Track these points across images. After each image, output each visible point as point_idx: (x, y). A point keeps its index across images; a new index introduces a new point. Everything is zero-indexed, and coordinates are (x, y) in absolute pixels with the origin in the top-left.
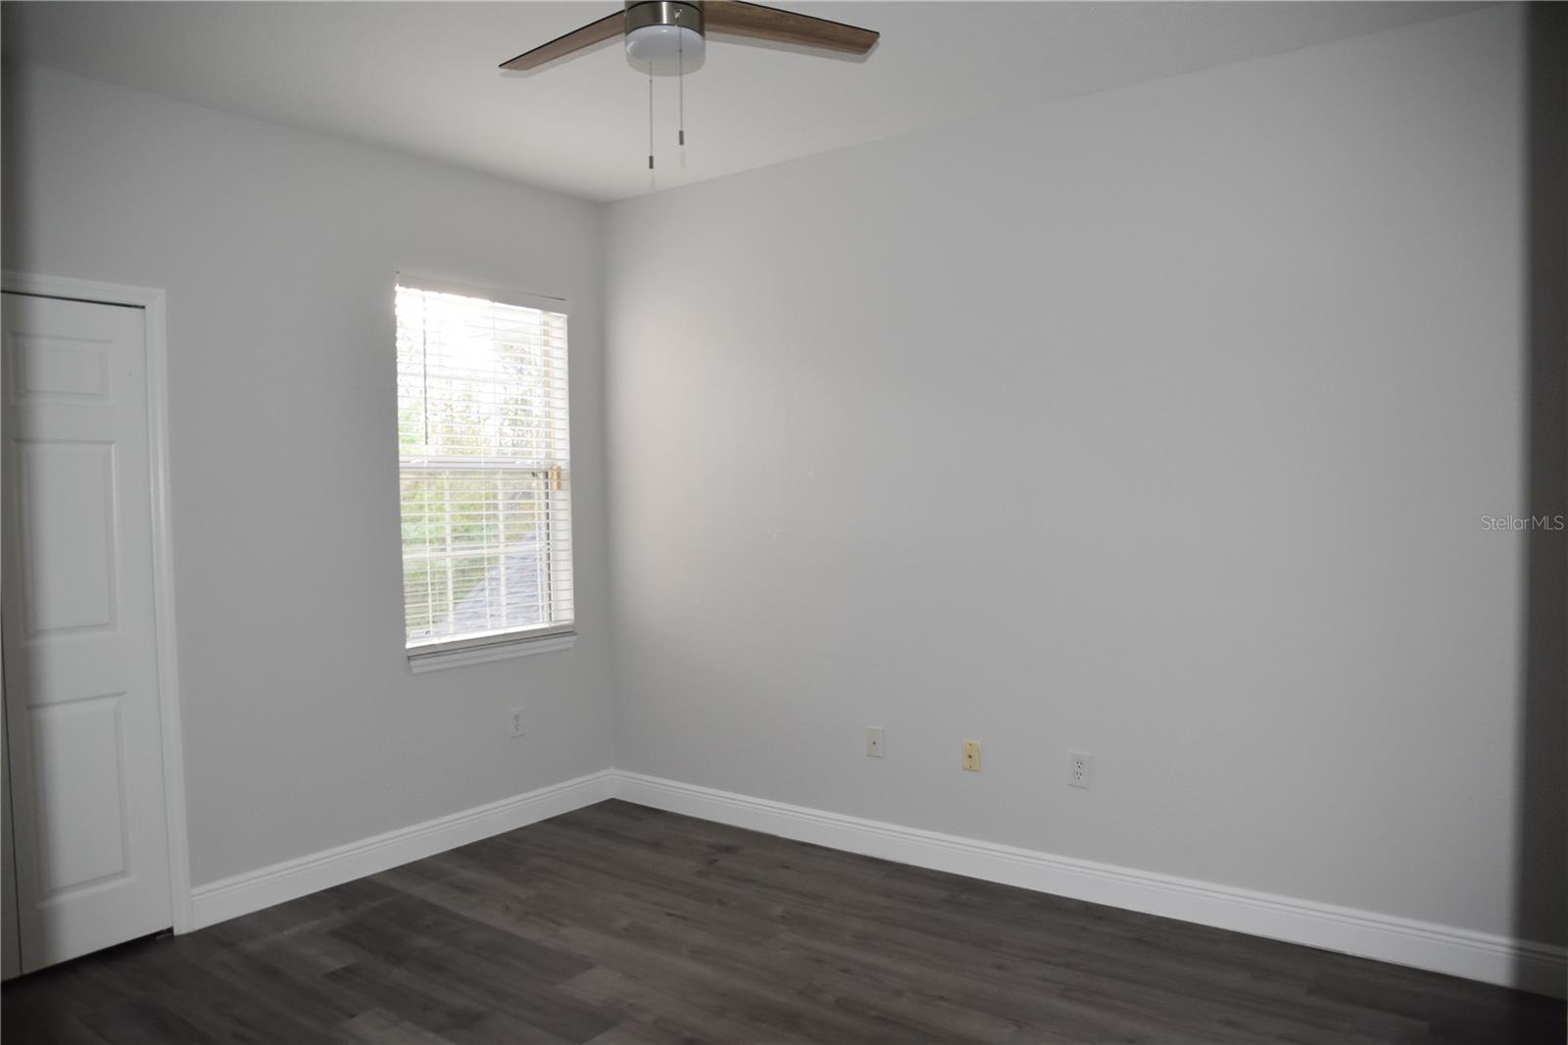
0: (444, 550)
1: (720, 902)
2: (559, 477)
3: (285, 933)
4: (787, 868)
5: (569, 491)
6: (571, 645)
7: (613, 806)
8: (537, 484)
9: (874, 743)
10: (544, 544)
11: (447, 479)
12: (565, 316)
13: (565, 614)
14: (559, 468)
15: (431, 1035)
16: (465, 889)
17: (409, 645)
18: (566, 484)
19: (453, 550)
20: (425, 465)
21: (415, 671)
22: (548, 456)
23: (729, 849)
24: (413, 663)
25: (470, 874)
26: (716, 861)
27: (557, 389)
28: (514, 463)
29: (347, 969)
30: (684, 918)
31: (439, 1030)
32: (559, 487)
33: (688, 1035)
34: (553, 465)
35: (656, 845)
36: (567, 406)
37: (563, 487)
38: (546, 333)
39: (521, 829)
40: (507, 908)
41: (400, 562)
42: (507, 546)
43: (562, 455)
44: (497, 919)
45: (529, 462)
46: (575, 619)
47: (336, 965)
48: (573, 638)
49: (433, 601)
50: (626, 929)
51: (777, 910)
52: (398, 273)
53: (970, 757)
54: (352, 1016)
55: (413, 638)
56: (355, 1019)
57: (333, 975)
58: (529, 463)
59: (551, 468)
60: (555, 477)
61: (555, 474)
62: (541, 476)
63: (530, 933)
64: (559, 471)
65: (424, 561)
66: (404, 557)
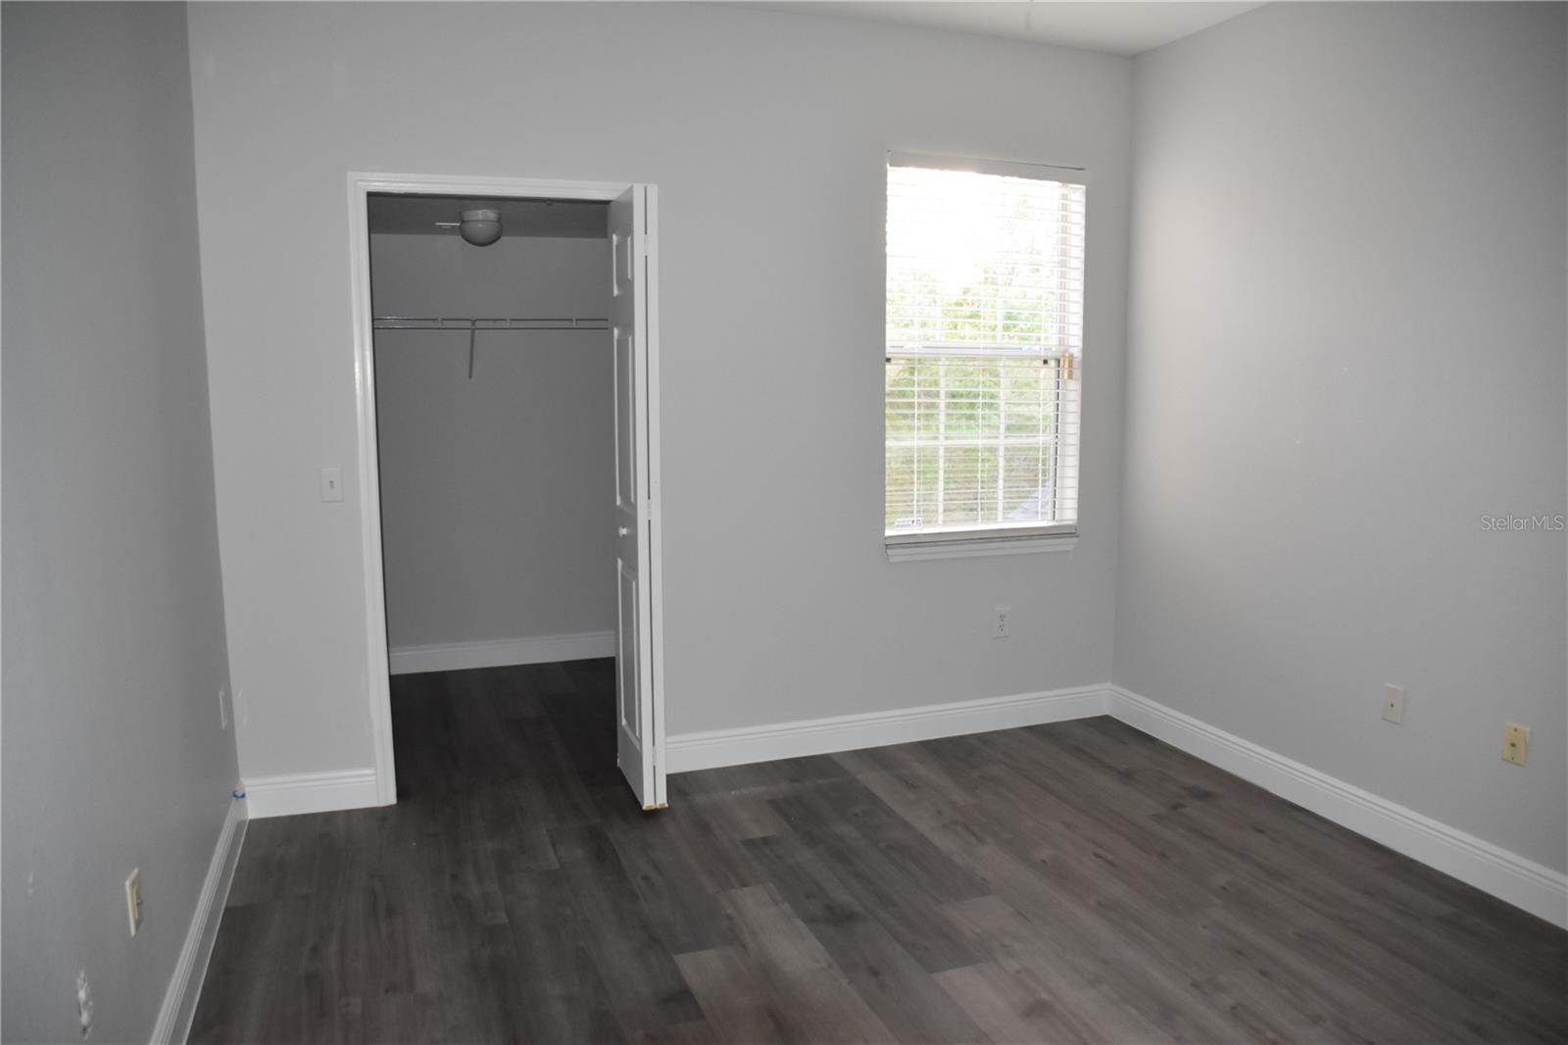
0: (935, 438)
1: (1162, 855)
2: (1070, 366)
3: (733, 793)
4: (1260, 831)
5: (1080, 381)
6: (1071, 548)
7: (1106, 726)
8: (1048, 374)
9: (1392, 705)
10: (1052, 436)
11: (944, 365)
12: (1084, 187)
13: (1069, 515)
14: (1072, 356)
15: (800, 923)
16: (911, 784)
17: (888, 533)
18: (1077, 373)
19: (947, 438)
20: (917, 351)
21: (892, 560)
22: (1061, 342)
23: (1205, 796)
24: (889, 552)
25: (922, 770)
26: (1182, 806)
27: (1074, 269)
28: (1021, 349)
29: (765, 841)
30: (1112, 864)
31: (809, 920)
32: (1070, 376)
33: (1044, 996)
34: (1066, 351)
35: (1126, 776)
36: (1082, 288)
37: (1074, 376)
38: (1064, 207)
39: (997, 732)
40: (939, 812)
41: (883, 449)
42: (1006, 437)
43: (1075, 342)
44: (924, 823)
45: (1037, 348)
46: (1079, 519)
47: (756, 832)
48: (1075, 540)
49: (918, 490)
50: (1044, 862)
51: (1222, 879)
52: (889, 151)
53: (1513, 745)
54: (744, 885)
55: (898, 526)
56: (746, 890)
57: (750, 843)
58: (1039, 349)
59: (1064, 356)
60: (1067, 366)
61: (1067, 362)
62: (1052, 363)
63: (945, 843)
64: (1071, 358)
65: (910, 449)
66: (888, 443)
